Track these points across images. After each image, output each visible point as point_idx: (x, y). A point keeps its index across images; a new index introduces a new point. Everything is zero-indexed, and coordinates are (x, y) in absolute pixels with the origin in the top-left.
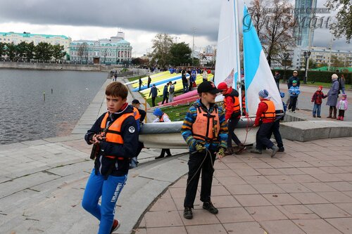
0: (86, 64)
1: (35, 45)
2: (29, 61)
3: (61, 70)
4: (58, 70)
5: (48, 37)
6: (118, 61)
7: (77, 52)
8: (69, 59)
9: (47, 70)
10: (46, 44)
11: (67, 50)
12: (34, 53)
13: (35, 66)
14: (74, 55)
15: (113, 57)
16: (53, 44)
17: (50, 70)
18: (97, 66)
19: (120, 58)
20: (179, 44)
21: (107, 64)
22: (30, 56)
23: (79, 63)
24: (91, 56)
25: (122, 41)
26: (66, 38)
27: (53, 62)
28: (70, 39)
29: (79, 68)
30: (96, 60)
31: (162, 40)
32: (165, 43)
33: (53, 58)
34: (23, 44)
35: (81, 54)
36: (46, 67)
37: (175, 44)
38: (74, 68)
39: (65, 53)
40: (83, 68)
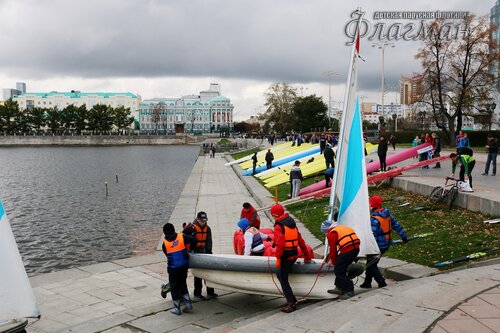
0: (164, 134)
1: (88, 108)
2: (79, 133)
3: (127, 145)
4: (123, 145)
5: (106, 96)
6: (213, 128)
7: (150, 117)
8: (138, 128)
9: (106, 146)
10: (104, 107)
11: (135, 114)
12: (86, 121)
13: (88, 141)
14: (146, 122)
15: (204, 122)
16: (114, 106)
17: (110, 145)
18: (181, 138)
19: (216, 123)
20: (307, 98)
21: (196, 134)
22: (80, 126)
23: (154, 134)
24: (171, 122)
25: (217, 98)
26: (134, 97)
27: (115, 134)
28: (140, 98)
29: (153, 141)
30: (180, 127)
31: (280, 93)
32: (284, 97)
33: (115, 128)
34: (71, 108)
35: (156, 120)
36: (105, 141)
37: (300, 99)
38: (146, 141)
39: (132, 120)
40: (160, 141)
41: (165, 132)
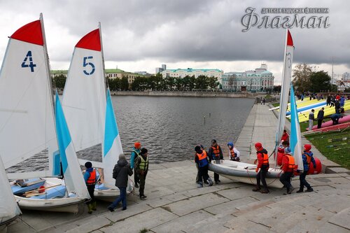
0: (235, 91)
1: (196, 77)
2: (191, 90)
3: (215, 97)
4: (213, 97)
5: (205, 71)
6: (262, 89)
7: (228, 82)
8: (221, 88)
9: (204, 97)
10: (204, 77)
11: (220, 81)
12: (195, 84)
13: (195, 94)
14: (226, 85)
15: (257, 85)
16: (209, 76)
17: (207, 97)
18: (244, 94)
19: (264, 86)
20: (318, 73)
21: (253, 92)
22: (192, 86)
23: (230, 91)
24: (239, 85)
25: (265, 72)
26: (220, 71)
27: (209, 91)
28: (222, 72)
29: (229, 95)
30: (244, 88)
31: (302, 70)
32: (304, 72)
33: (209, 88)
34: (187, 77)
35: (231, 84)
36: (204, 95)
38: (225, 95)
39: (218, 83)
40: (233, 95)
41: (236, 91)
